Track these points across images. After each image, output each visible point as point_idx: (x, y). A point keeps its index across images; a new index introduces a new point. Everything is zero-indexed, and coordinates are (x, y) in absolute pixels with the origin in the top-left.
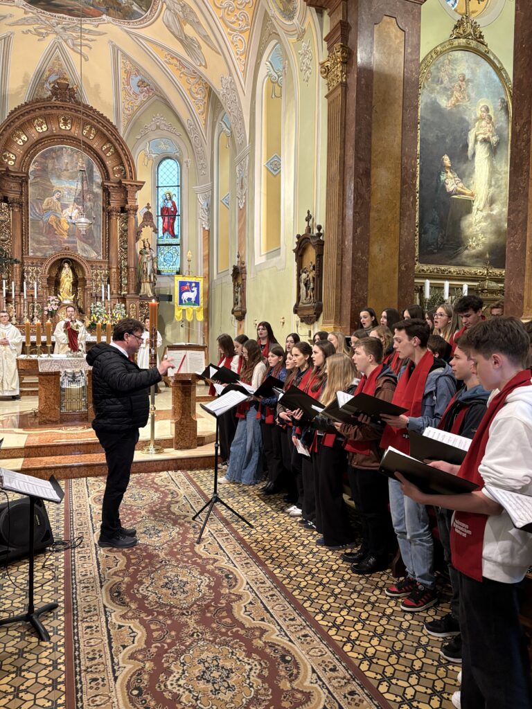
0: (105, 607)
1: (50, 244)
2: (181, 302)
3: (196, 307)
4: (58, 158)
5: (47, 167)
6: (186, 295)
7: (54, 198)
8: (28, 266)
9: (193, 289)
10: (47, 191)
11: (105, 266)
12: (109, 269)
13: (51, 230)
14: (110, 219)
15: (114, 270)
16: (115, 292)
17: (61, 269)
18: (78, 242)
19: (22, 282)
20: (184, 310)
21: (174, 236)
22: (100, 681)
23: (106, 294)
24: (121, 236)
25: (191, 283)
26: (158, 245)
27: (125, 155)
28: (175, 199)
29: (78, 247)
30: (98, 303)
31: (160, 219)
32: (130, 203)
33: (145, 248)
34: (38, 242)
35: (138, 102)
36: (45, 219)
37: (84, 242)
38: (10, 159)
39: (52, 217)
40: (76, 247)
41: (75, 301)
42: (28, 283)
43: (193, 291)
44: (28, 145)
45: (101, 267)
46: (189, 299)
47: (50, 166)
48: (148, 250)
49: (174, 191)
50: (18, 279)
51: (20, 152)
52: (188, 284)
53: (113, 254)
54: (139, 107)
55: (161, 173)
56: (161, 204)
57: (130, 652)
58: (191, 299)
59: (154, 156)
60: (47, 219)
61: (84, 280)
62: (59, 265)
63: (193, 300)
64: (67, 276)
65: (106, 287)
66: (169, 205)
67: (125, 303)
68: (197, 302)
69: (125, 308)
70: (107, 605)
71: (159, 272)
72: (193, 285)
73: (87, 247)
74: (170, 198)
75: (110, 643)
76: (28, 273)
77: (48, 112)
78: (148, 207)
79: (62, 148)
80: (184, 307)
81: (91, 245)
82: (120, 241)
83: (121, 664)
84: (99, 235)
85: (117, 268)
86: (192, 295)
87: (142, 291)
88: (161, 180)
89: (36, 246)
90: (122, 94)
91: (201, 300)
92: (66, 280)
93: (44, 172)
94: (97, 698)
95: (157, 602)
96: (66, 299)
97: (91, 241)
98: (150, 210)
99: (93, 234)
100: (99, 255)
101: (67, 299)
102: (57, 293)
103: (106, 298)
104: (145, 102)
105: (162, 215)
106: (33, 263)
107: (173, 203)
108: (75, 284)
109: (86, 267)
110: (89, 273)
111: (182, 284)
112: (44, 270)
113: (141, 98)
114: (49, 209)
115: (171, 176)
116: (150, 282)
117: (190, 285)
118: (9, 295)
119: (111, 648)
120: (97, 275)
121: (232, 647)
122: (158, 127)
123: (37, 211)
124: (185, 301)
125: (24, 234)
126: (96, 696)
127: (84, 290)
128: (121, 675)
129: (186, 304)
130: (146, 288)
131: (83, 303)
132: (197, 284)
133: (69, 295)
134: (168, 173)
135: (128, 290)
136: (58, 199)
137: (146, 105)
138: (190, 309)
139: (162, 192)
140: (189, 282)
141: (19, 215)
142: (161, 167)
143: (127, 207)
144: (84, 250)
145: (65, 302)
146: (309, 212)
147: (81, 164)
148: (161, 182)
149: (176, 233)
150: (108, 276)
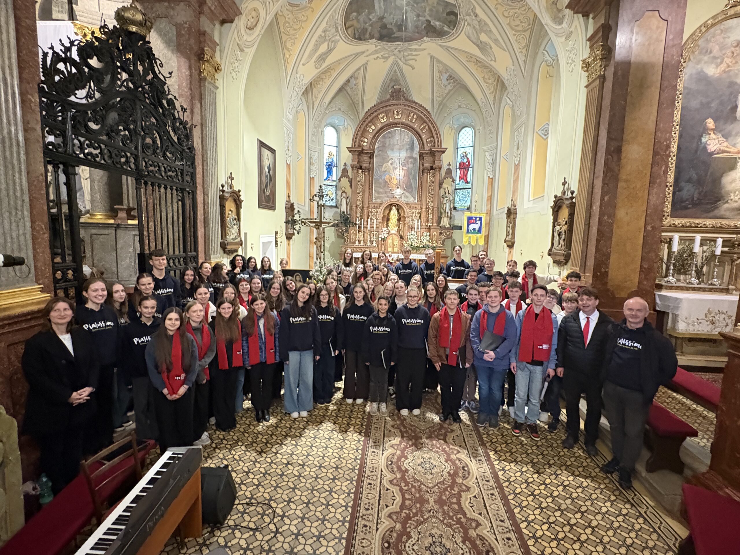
0: (382, 471)
1: (385, 194)
2: (468, 231)
3: (479, 235)
4: (392, 137)
5: (386, 144)
6: (472, 227)
7: (389, 164)
8: (372, 208)
9: (477, 222)
10: (385, 160)
11: (418, 207)
12: (421, 208)
13: (386, 184)
14: (423, 175)
15: (424, 209)
16: (424, 224)
17: (390, 210)
19: (368, 218)
20: (470, 237)
21: (467, 183)
22: (368, 528)
23: (418, 225)
24: (430, 186)
25: (476, 218)
26: (456, 189)
27: (435, 130)
28: (469, 156)
30: (413, 232)
31: (458, 171)
32: (437, 163)
33: (445, 193)
34: (379, 193)
35: (447, 91)
36: (383, 178)
37: (406, 191)
38: (364, 142)
39: (387, 176)
41: (398, 231)
42: (371, 219)
43: (477, 224)
44: (375, 132)
45: (416, 207)
46: (474, 229)
47: (388, 143)
48: (447, 195)
49: (470, 150)
50: (366, 217)
51: (370, 136)
52: (474, 218)
53: (424, 199)
54: (448, 94)
55: (460, 138)
56: (459, 160)
57: (390, 512)
59: (456, 126)
61: (404, 217)
62: (389, 207)
63: (477, 230)
64: (394, 214)
65: (418, 220)
66: (465, 160)
67: (429, 231)
68: (480, 231)
69: (430, 235)
70: (383, 470)
71: (455, 208)
72: (478, 219)
73: (408, 194)
74: (466, 156)
75: (379, 500)
76: (371, 212)
77: (387, 108)
78: (449, 165)
79: (395, 130)
80: (470, 235)
81: (410, 193)
82: (429, 189)
83: (382, 520)
84: (416, 186)
85: (427, 208)
86: (477, 227)
87: (442, 223)
88: (460, 143)
89: (377, 195)
90: (436, 87)
91: (483, 229)
92: (393, 217)
93: (384, 146)
94: (364, 541)
95: (413, 477)
97: (410, 190)
98: (451, 167)
99: (412, 185)
100: (415, 199)
101: (393, 229)
102: (387, 225)
103: (418, 228)
104: (451, 90)
105: (459, 168)
106: (374, 206)
107: (468, 159)
108: (399, 220)
109: (405, 208)
110: (408, 213)
111: (470, 218)
112: (381, 211)
113: (449, 87)
114: (386, 171)
115: (467, 140)
116: (448, 217)
118: (360, 227)
119: (379, 504)
120: (413, 213)
121: (454, 531)
122: (459, 106)
123: (379, 173)
124: (471, 231)
125: (371, 188)
126: (364, 539)
127: (404, 224)
128: (381, 527)
129: (472, 233)
130: (445, 222)
131: (403, 232)
132: (481, 219)
133: (395, 227)
134: (465, 138)
135: (432, 223)
136: (391, 164)
137: (452, 92)
138: (474, 236)
139: (460, 152)
141: (368, 177)
142: (461, 133)
143: (434, 166)
144: (406, 197)
145: (392, 232)
146: (565, 179)
147: (407, 139)
148: (460, 144)
149: (469, 180)
150: (420, 213)
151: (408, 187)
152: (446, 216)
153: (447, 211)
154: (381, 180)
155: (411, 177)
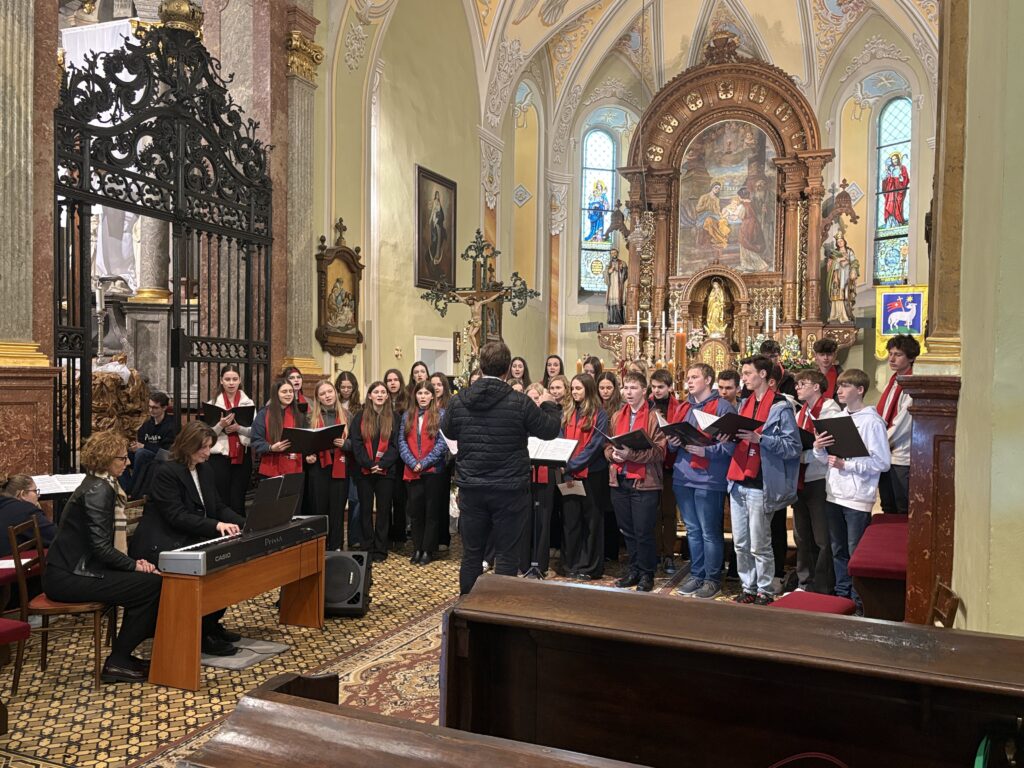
1: (704, 258)
2: (887, 328)
4: (719, 138)
5: (704, 154)
6: (895, 318)
7: (712, 194)
8: (674, 290)
9: (908, 307)
10: (703, 186)
11: (777, 281)
12: (784, 283)
13: (705, 237)
14: (786, 211)
15: (789, 286)
16: (789, 317)
17: (710, 289)
18: (742, 249)
19: (665, 310)
21: (903, 222)
24: (802, 235)
25: (905, 297)
26: (877, 240)
28: (906, 162)
29: (741, 257)
31: (882, 198)
32: (813, 184)
33: (838, 248)
34: (690, 256)
35: (842, 28)
36: (699, 224)
37: (750, 249)
38: (656, 154)
39: (709, 220)
40: (739, 258)
43: (907, 310)
44: (679, 131)
45: (771, 283)
46: (901, 323)
47: (708, 151)
48: (843, 250)
51: (669, 143)
52: (900, 299)
53: (788, 263)
54: (844, 34)
55: (884, 125)
56: (883, 175)
58: (905, 322)
59: (871, 101)
60: (701, 224)
61: (740, 304)
63: (909, 323)
64: (717, 300)
66: (897, 173)
67: (800, 333)
68: (915, 326)
69: (800, 342)
71: (877, 282)
72: (910, 299)
73: (754, 256)
74: (899, 163)
76: (674, 299)
77: (701, 82)
78: (844, 184)
79: (723, 125)
81: (760, 252)
82: (801, 242)
84: (770, 235)
85: (795, 283)
86: (907, 317)
87: (832, 314)
88: (884, 136)
89: (687, 262)
90: (814, 24)
91: (924, 323)
92: (716, 306)
93: (700, 159)
96: (714, 332)
97: (759, 247)
99: (763, 237)
100: (771, 266)
101: (716, 330)
103: (771, 327)
104: (854, 23)
105: (885, 191)
106: (680, 286)
107: (903, 169)
108: (728, 310)
109: (741, 285)
110: (744, 293)
111: (889, 299)
112: (685, 294)
113: (846, 19)
114: (704, 210)
115: (901, 127)
116: (844, 300)
117: (904, 301)
122: (873, 56)
123: (690, 215)
124: (894, 326)
125: (671, 248)
129: (896, 332)
130: (838, 310)
132: (916, 298)
133: (719, 327)
134: (896, 122)
136: (717, 195)
137: (856, 28)
140: (901, 296)
141: (666, 224)
142: (886, 115)
143: (807, 190)
144: (750, 261)
145: (713, 336)
147: (749, 140)
149: (906, 216)
150: (781, 295)
151: (755, 241)
152: (841, 297)
153: (842, 286)
154: (694, 230)
155: (761, 219)
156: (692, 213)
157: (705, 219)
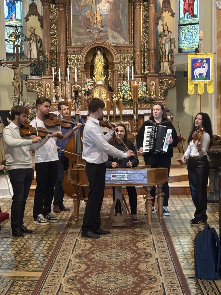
1: (87, 35)
2: (193, 77)
3: (207, 82)
6: (197, 71)
8: (71, 54)
9: (204, 66)
11: (131, 50)
12: (134, 52)
13: (88, 23)
14: (134, 8)
15: (138, 53)
16: (139, 71)
17: (95, 55)
18: (109, 30)
19: (67, 67)
20: (196, 85)
21: (194, 16)
23: (130, 74)
24: (144, 23)
25: (202, 60)
26: (180, 25)
29: (109, 35)
30: (125, 83)
33: (164, 31)
34: (78, 34)
37: (114, 30)
39: (89, 11)
40: (108, 36)
41: (106, 82)
42: (71, 69)
43: (204, 67)
45: (127, 51)
46: (201, 75)
50: (63, 65)
52: (200, 61)
53: (137, 39)
58: (202, 74)
60: (84, 14)
61: (113, 64)
63: (204, 75)
64: (99, 61)
65: (131, 68)
67: (146, 81)
68: (208, 76)
69: (146, 86)
71: (180, 50)
72: (205, 61)
73: (116, 34)
76: (71, 60)
80: (196, 82)
81: (120, 32)
82: (143, 27)
84: (126, 23)
85: (141, 51)
87: (162, 69)
89: (77, 37)
91: (212, 74)
96: (99, 81)
97: (119, 29)
99: (121, 23)
100: (126, 41)
101: (100, 80)
103: (131, 77)
106: (74, 52)
109: (114, 52)
110: (117, 57)
111: (194, 61)
112: (82, 57)
114: (86, 5)
116: (168, 61)
117: (202, 62)
118: (56, 79)
120: (124, 58)
123: (77, 7)
124: (197, 76)
125: (68, 28)
127: (113, 72)
129: (198, 79)
130: (165, 67)
131: (113, 83)
132: (208, 61)
133: (101, 77)
135: (149, 70)
138: (202, 83)
140: (200, 59)
141: (63, 13)
144: (114, 38)
145: (99, 83)
149: (195, 13)
150: (133, 58)
151: (116, 26)
152: (167, 60)
153: (167, 53)
154: (80, 17)
155: (119, 12)
156: (79, 6)
157: (86, 11)
